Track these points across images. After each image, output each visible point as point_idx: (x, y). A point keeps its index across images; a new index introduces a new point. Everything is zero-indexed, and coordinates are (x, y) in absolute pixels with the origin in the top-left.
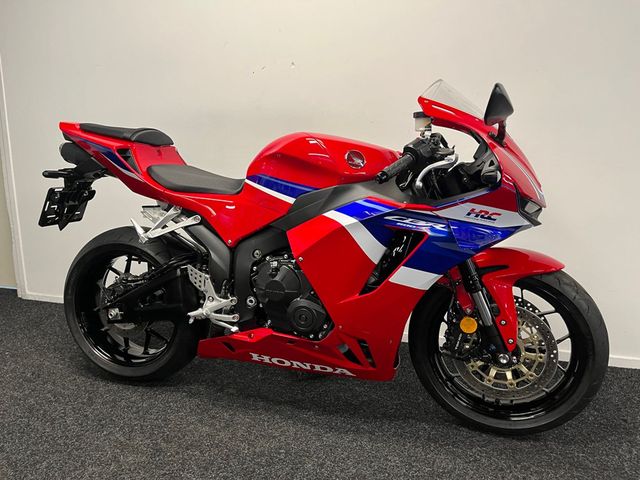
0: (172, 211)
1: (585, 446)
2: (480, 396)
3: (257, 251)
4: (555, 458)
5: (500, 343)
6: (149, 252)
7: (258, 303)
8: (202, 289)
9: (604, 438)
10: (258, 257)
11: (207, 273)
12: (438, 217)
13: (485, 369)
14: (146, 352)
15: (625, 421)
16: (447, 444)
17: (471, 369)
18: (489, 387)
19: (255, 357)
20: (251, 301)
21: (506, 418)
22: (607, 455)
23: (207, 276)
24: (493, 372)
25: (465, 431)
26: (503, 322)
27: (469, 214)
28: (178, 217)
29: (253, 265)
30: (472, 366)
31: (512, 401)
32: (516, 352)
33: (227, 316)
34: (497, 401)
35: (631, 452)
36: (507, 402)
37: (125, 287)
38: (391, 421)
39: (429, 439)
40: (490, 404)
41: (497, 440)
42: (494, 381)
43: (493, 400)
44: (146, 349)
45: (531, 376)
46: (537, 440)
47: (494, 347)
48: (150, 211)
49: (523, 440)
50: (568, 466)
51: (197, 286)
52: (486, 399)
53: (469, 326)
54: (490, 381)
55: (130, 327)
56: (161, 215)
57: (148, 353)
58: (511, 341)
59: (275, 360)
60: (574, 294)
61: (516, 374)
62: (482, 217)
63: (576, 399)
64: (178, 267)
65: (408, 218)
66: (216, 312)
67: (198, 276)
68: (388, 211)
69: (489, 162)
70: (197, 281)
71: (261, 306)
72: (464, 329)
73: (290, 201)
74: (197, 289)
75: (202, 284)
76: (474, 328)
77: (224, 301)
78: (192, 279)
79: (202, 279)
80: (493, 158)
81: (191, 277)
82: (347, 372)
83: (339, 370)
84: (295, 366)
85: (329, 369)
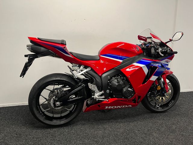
0: (82, 67)
3: (109, 77)
8: (94, 90)
11: (95, 85)
12: (160, 63)
19: (107, 107)
20: (108, 91)
26: (166, 86)
27: (165, 62)
29: (108, 81)
47: (164, 92)
51: (92, 89)
58: (167, 90)
59: (112, 107)
62: (167, 62)
66: (99, 96)
67: (92, 86)
68: (152, 62)
69: (168, 49)
70: (92, 88)
71: (111, 92)
72: (158, 89)
73: (121, 61)
74: (92, 90)
75: (94, 88)
76: (160, 89)
77: (101, 92)
78: (90, 87)
79: (94, 87)
80: (169, 48)
81: (89, 87)
82: (131, 106)
83: (129, 106)
84: (117, 107)
85: (126, 106)
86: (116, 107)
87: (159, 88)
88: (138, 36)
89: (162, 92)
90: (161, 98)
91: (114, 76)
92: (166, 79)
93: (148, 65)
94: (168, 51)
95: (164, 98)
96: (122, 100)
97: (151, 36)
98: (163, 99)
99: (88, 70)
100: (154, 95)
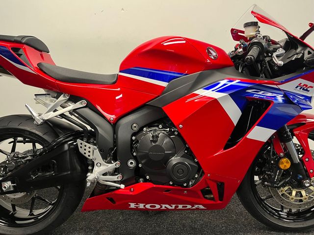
0: (62, 98)
3: (135, 125)
6: (37, 133)
7: (138, 163)
8: (91, 158)
10: (135, 129)
11: (95, 144)
12: (279, 89)
14: (31, 214)
17: (281, 193)
18: (292, 203)
19: (133, 205)
20: (131, 163)
23: (96, 147)
26: (307, 159)
27: (296, 88)
28: (65, 102)
29: (132, 136)
30: (282, 191)
33: (111, 177)
34: (290, 211)
37: (16, 163)
42: (294, 198)
43: (296, 211)
44: (31, 211)
47: (301, 176)
48: (43, 98)
51: (86, 155)
52: (284, 210)
55: (19, 195)
56: (51, 101)
57: (33, 215)
58: (312, 171)
59: (148, 206)
62: (303, 89)
64: (66, 142)
65: (261, 90)
66: (103, 175)
67: (87, 148)
68: (249, 86)
69: (306, 52)
70: (87, 152)
71: (140, 165)
72: (282, 166)
73: (164, 84)
74: (86, 158)
75: (91, 154)
76: (288, 166)
77: (110, 165)
78: (82, 151)
79: (91, 150)
80: (308, 49)
81: (80, 150)
82: (201, 207)
83: (196, 206)
84: (163, 208)
85: (189, 207)
86: (158, 206)
87: (285, 164)
88: (232, 30)
89: (295, 177)
90: (294, 193)
91: (149, 125)
92: (309, 140)
93: (238, 95)
94: (306, 56)
95: (303, 193)
96: (168, 190)
97: (256, 20)
98: (302, 196)
99: (78, 105)
100: (271, 183)
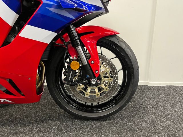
1: (131, 119)
2: (84, 103)
4: (119, 127)
5: (91, 73)
9: (136, 114)
13: (85, 89)
15: (142, 105)
16: (67, 131)
17: (78, 90)
18: (87, 98)
21: (96, 112)
22: (140, 122)
24: (89, 90)
25: (77, 122)
26: (92, 62)
30: (79, 88)
31: (98, 103)
32: (99, 78)
34: (92, 104)
35: (149, 119)
36: (97, 104)
38: (38, 124)
39: (58, 130)
40: (88, 106)
41: (92, 123)
42: (90, 94)
43: (90, 104)
45: (107, 89)
46: (110, 120)
47: (88, 76)
49: (104, 121)
50: (125, 131)
52: (87, 104)
53: (76, 66)
54: (87, 94)
58: (97, 72)
60: (125, 46)
61: (100, 90)
63: (126, 98)
72: (72, 68)
